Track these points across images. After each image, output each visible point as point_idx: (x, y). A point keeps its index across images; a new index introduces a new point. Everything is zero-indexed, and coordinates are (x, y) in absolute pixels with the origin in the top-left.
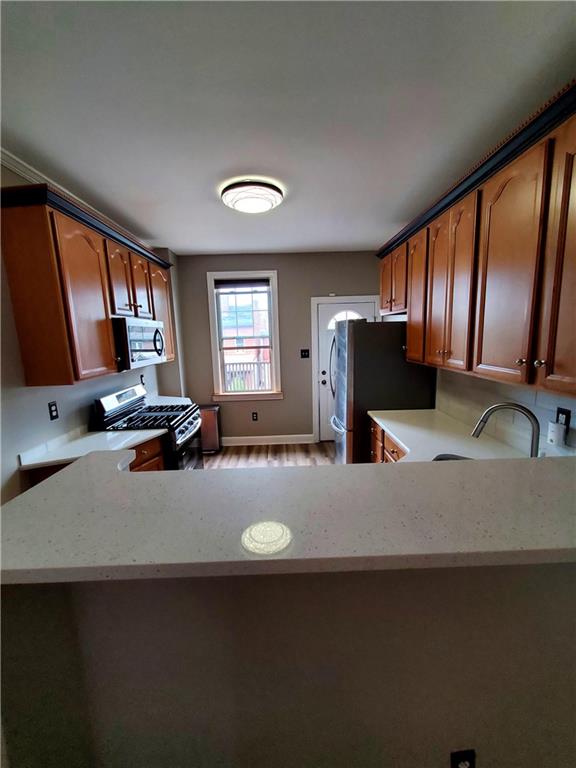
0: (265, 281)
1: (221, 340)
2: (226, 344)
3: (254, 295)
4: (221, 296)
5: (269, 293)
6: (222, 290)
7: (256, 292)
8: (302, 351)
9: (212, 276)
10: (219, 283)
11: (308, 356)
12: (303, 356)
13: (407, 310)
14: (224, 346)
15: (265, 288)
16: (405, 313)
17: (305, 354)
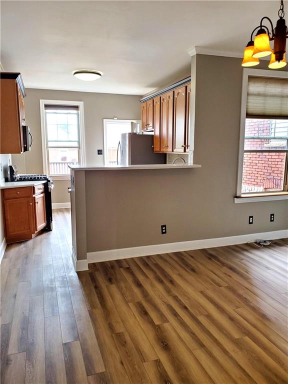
0: (76, 107)
1: (47, 141)
2: (50, 144)
3: (68, 115)
4: (47, 115)
5: (78, 114)
6: (48, 111)
7: (69, 113)
8: (98, 151)
9: (43, 102)
10: (47, 106)
11: (102, 154)
12: (99, 154)
13: (153, 130)
14: (49, 146)
15: (75, 111)
16: (153, 131)
17: (100, 152)
